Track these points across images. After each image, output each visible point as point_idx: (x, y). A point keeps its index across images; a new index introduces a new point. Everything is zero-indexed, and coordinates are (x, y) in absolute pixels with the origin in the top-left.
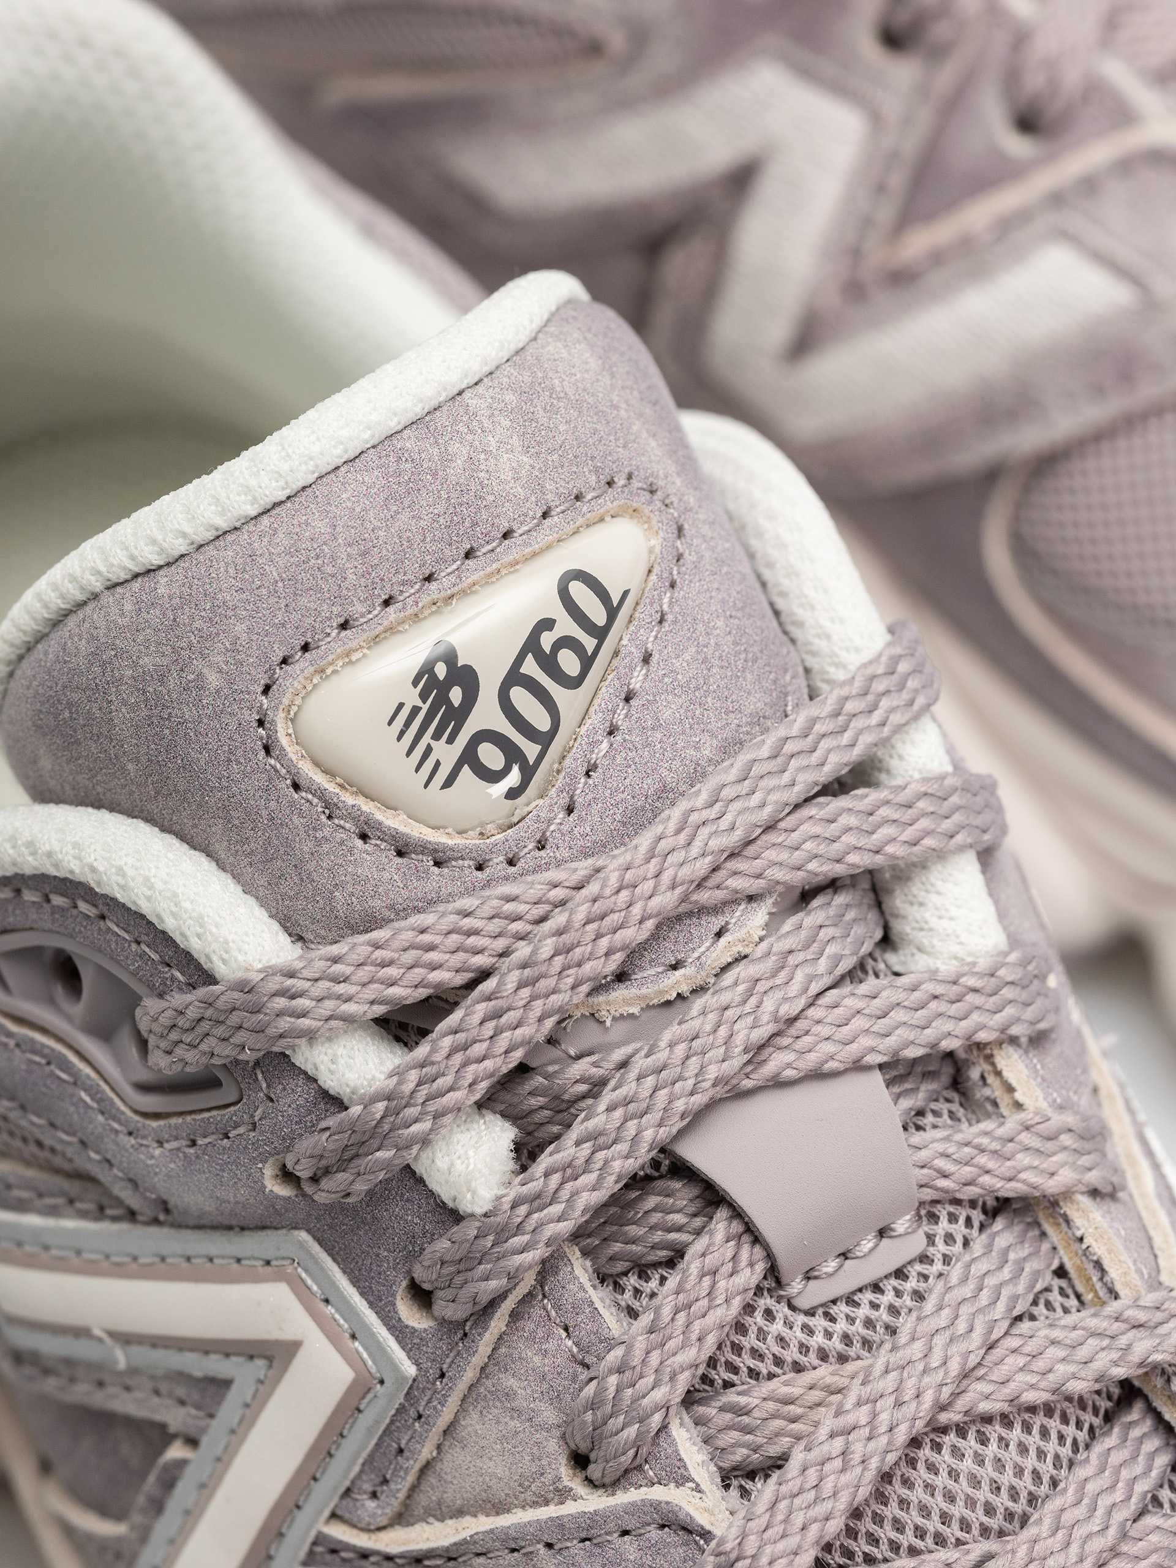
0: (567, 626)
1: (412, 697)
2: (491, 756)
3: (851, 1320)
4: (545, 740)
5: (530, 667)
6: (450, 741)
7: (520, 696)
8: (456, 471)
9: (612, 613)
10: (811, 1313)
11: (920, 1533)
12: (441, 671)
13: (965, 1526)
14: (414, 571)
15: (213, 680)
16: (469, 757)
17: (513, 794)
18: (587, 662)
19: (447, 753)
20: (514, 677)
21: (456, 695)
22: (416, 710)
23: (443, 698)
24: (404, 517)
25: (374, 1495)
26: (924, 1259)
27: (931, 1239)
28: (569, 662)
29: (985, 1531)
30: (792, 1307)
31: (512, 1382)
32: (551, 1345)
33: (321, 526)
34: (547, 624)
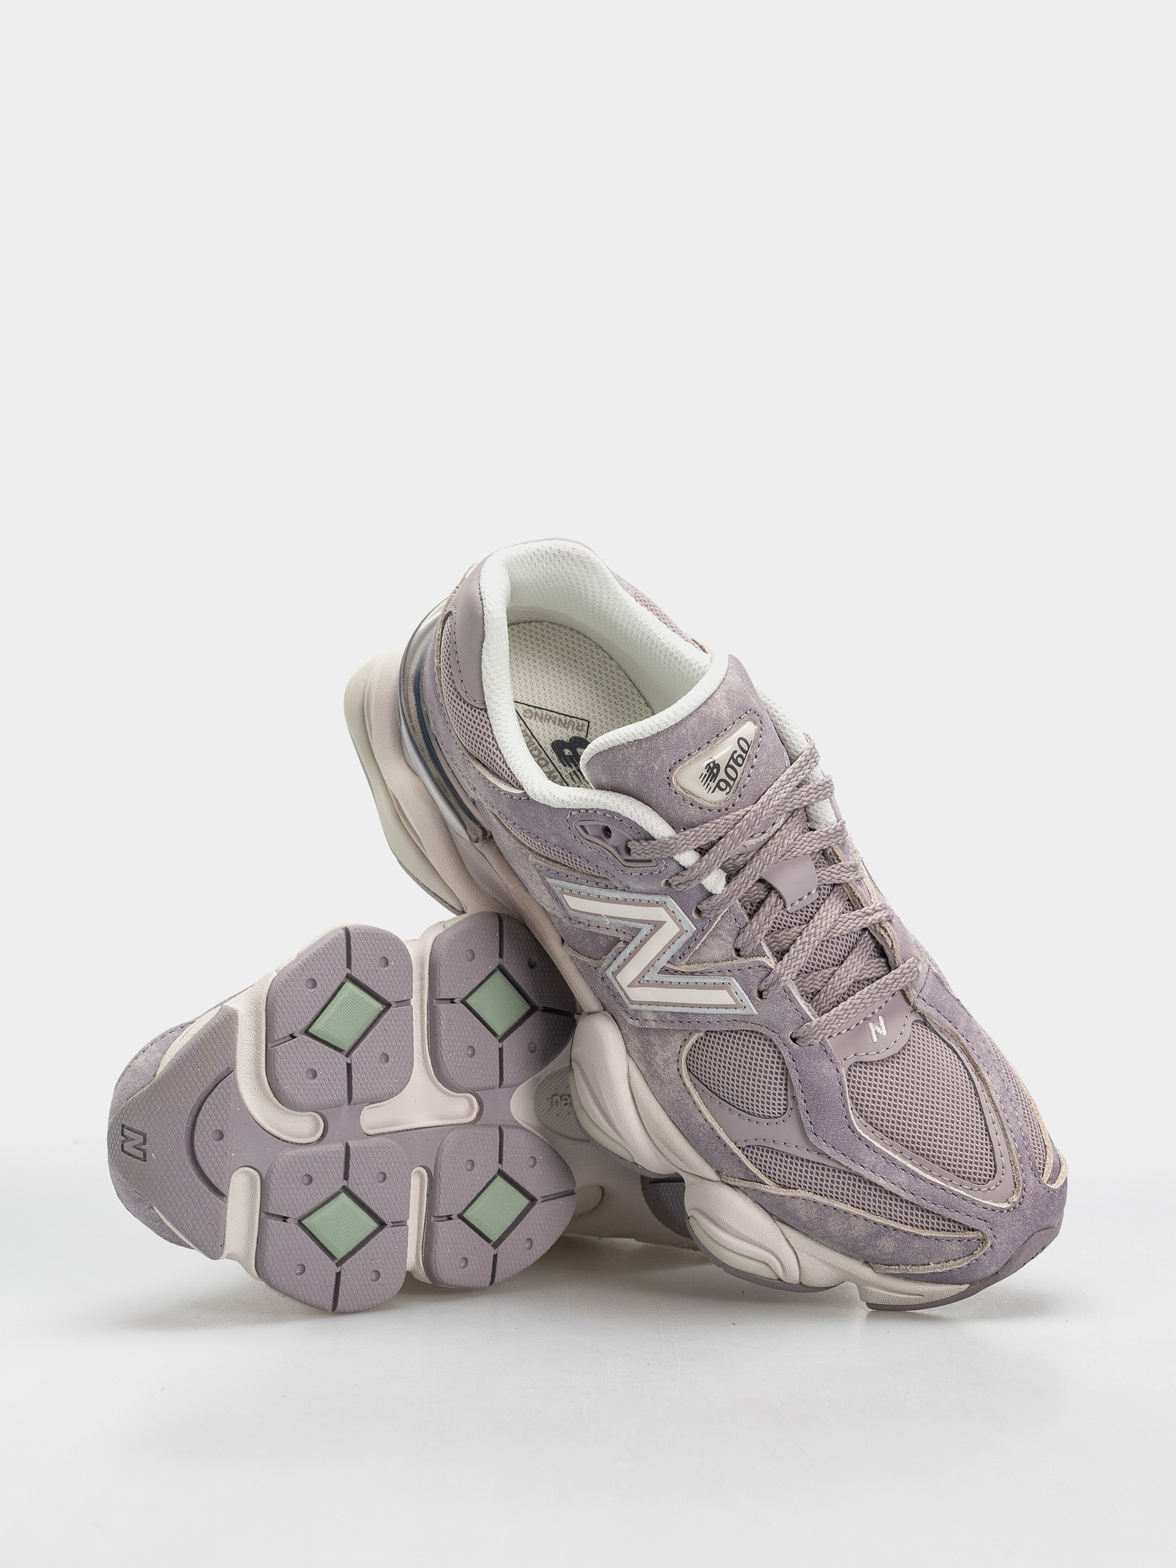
0: (740, 752)
1: (705, 772)
2: (723, 785)
3: (802, 915)
4: (734, 780)
5: (732, 763)
6: (714, 782)
7: (729, 770)
8: (714, 716)
9: (749, 746)
10: (792, 914)
11: (818, 966)
12: (712, 765)
13: (829, 964)
14: (705, 741)
15: (657, 768)
16: (718, 785)
17: (727, 794)
18: (743, 760)
19: (713, 785)
20: (728, 766)
21: (715, 771)
22: (706, 775)
23: (712, 772)
24: (703, 728)
25: (680, 957)
26: (818, 899)
27: (820, 894)
28: (740, 760)
29: (833, 965)
30: (788, 912)
31: (722, 932)
32: (732, 924)
33: (684, 731)
34: (735, 752)
